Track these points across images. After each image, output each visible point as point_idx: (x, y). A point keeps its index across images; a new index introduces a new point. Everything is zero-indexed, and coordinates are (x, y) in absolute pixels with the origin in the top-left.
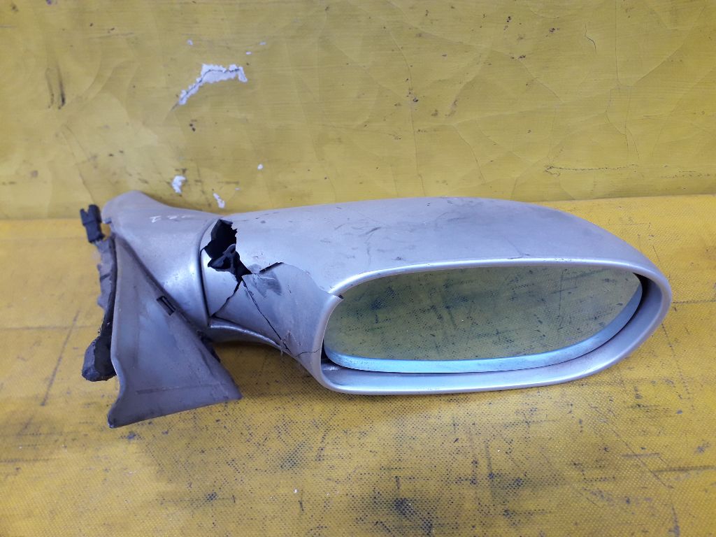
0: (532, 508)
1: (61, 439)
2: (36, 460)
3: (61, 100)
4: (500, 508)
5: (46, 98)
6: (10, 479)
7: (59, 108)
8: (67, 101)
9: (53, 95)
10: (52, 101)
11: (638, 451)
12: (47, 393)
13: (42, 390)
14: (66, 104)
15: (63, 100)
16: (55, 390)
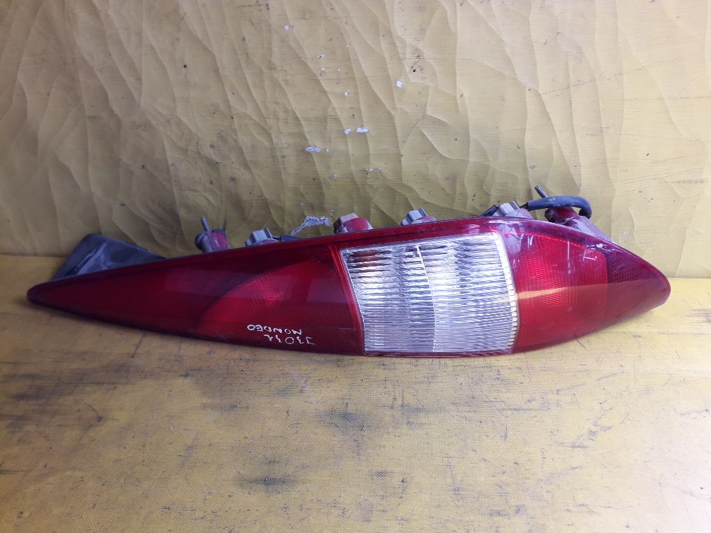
0: (424, 421)
1: (143, 374)
2: (126, 384)
4: (405, 421)
6: (110, 392)
11: (492, 399)
12: (135, 353)
13: (132, 350)
16: (139, 351)
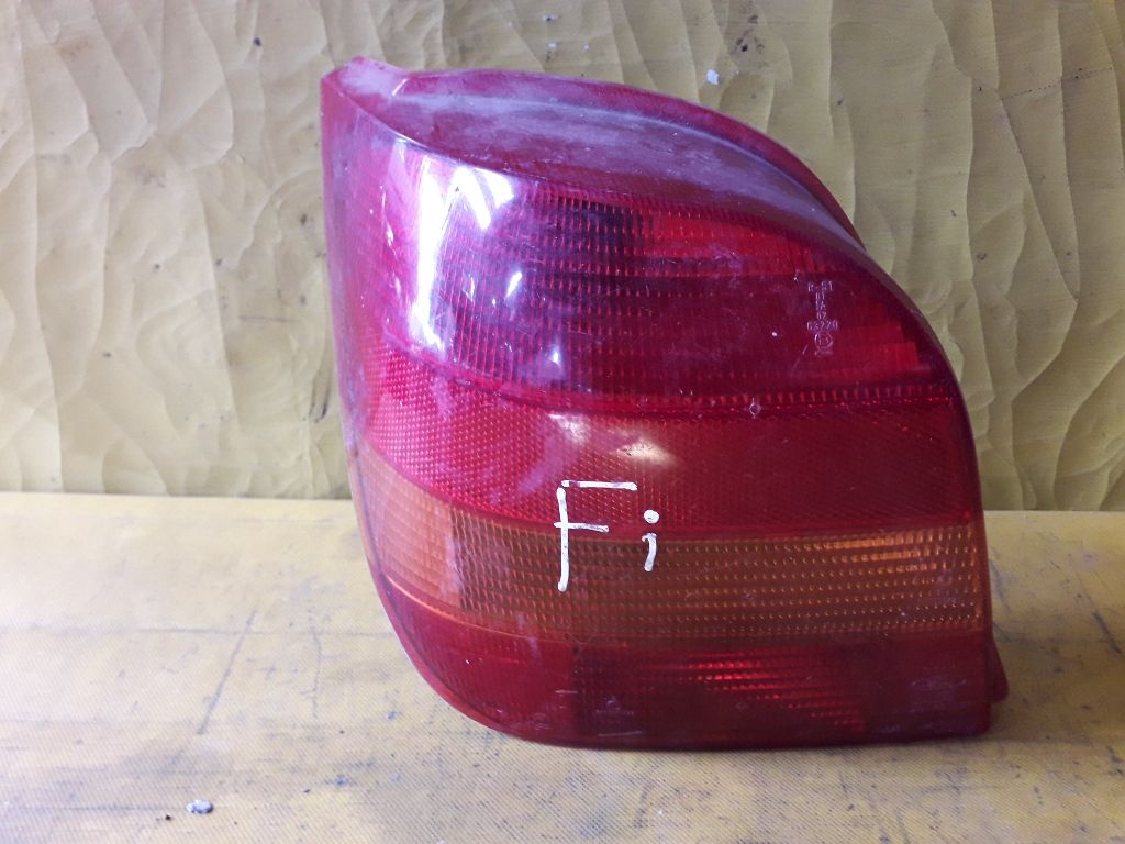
3: (321, 411)
5: (305, 408)
7: (317, 421)
8: (329, 412)
9: (313, 404)
10: (311, 412)
12: (207, 718)
13: (200, 714)
14: (327, 417)
15: (324, 412)
16: (219, 714)
